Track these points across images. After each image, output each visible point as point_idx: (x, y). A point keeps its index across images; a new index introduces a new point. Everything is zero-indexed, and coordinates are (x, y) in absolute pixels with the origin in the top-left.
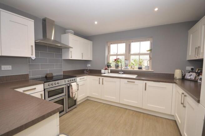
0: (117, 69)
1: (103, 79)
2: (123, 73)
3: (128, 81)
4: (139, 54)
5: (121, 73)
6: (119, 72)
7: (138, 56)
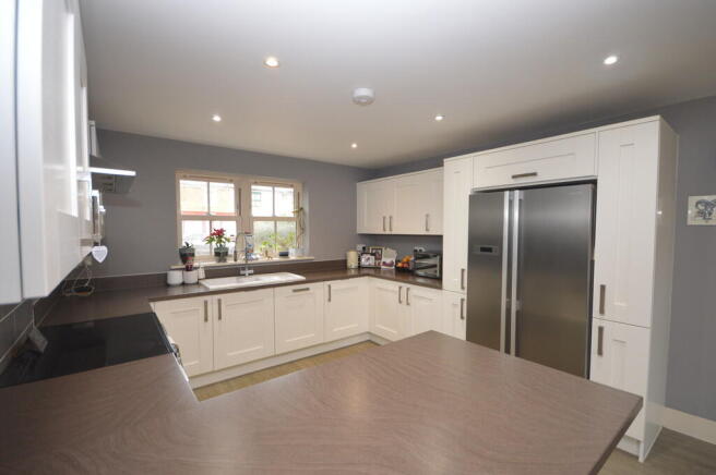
0: (221, 264)
1: (219, 301)
2: (252, 271)
3: (295, 291)
4: (275, 219)
5: (247, 272)
6: (242, 272)
7: (273, 222)
